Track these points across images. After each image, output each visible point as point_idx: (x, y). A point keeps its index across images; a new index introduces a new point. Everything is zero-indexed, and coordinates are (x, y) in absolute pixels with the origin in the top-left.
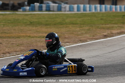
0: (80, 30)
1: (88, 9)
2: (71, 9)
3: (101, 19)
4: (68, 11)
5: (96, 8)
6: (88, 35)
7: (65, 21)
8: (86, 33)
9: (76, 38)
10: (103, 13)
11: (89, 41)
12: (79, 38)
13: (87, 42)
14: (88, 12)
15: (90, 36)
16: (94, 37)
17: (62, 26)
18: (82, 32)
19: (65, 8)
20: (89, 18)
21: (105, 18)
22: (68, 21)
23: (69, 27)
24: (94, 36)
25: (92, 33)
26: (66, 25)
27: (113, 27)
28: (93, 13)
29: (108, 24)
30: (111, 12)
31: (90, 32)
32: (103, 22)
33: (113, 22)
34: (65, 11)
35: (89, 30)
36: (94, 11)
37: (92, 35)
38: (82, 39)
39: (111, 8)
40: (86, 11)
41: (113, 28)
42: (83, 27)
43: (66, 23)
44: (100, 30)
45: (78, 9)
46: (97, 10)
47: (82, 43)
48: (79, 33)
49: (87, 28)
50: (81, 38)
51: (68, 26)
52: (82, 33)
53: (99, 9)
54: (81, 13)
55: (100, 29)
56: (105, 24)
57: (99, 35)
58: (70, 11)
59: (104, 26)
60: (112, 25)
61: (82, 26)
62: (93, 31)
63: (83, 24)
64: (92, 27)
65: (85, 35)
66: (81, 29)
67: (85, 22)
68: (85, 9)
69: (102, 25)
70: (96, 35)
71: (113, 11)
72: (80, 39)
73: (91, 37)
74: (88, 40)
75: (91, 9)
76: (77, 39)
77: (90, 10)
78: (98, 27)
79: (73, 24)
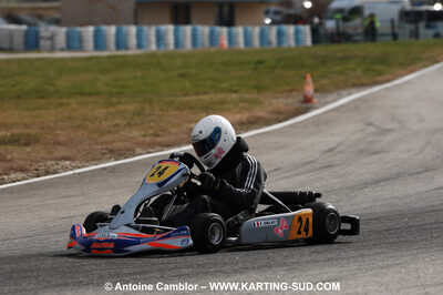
0: (109, 113)
1: (133, 41)
2: (73, 43)
3: (182, 75)
4: (62, 50)
5: (160, 38)
6: (135, 133)
7: (53, 84)
8: (129, 125)
9: (96, 143)
10: (186, 56)
11: (140, 154)
12: (106, 143)
13: (134, 155)
14: (133, 51)
15: (144, 136)
16: (158, 139)
17: (42, 101)
18: (118, 122)
19: (51, 38)
20: (139, 73)
21: (193, 71)
22: (63, 83)
23: (69, 104)
24: (158, 136)
25: (153, 124)
26: (59, 98)
27: (223, 102)
28: (153, 55)
29: (205, 93)
30: (213, 49)
31: (143, 123)
32: (187, 83)
33: (225, 85)
34: (53, 49)
35: (139, 113)
36: (153, 47)
37: (151, 131)
38: (115, 145)
39: (213, 38)
40: (127, 48)
41: (225, 106)
42: (119, 103)
43: (56, 92)
44: (178, 112)
45: (99, 42)
46: (166, 45)
47: (116, 160)
48: (105, 124)
49: (132, 107)
50: (113, 142)
51: (64, 101)
52: (116, 125)
53: (171, 39)
54: (110, 57)
55: (177, 109)
56: (197, 94)
57: (174, 130)
58: (69, 47)
59: (192, 98)
60: (221, 96)
61: (115, 100)
62: (152, 118)
63: (118, 94)
64: (151, 102)
65: (125, 133)
66: (111, 110)
67: (123, 86)
68: (121, 43)
69: (186, 95)
70: (165, 130)
71: (222, 46)
72: (109, 146)
73: (147, 139)
74: (139, 150)
75: (144, 43)
76: (100, 147)
77: (139, 46)
78: (172, 103)
79: (83, 94)
